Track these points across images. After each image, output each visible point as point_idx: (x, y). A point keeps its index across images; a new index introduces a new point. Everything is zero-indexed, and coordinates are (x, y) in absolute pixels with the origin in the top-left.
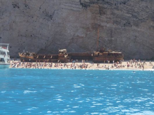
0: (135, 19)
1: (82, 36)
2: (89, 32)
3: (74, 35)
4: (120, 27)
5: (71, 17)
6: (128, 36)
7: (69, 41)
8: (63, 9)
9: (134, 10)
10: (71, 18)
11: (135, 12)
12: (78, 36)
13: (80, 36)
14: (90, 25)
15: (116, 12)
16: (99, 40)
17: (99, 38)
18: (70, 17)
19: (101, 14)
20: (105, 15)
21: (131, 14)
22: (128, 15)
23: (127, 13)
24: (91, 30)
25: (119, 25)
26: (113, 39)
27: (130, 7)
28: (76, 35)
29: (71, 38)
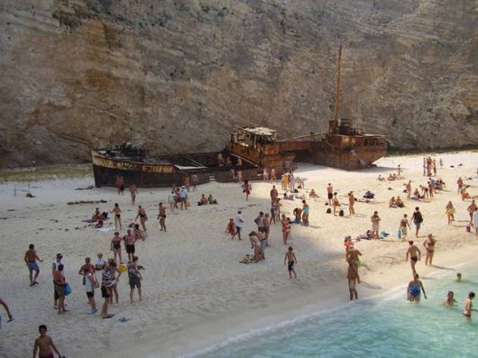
0: (193, 63)
1: (63, 103)
2: (82, 93)
3: (41, 100)
4: (163, 81)
5: (33, 51)
6: (183, 103)
7: (27, 119)
8: (12, 26)
9: (186, 43)
10: (32, 55)
11: (188, 47)
12: (50, 104)
13: (56, 104)
14: (82, 75)
15: (146, 43)
16: (111, 114)
17: (112, 108)
18: (30, 49)
19: (110, 47)
20: (122, 50)
21: (181, 50)
22: (176, 53)
23: (172, 48)
24: (86, 87)
25: (159, 77)
26: (148, 110)
27: (177, 34)
28: (46, 101)
29: (33, 109)
